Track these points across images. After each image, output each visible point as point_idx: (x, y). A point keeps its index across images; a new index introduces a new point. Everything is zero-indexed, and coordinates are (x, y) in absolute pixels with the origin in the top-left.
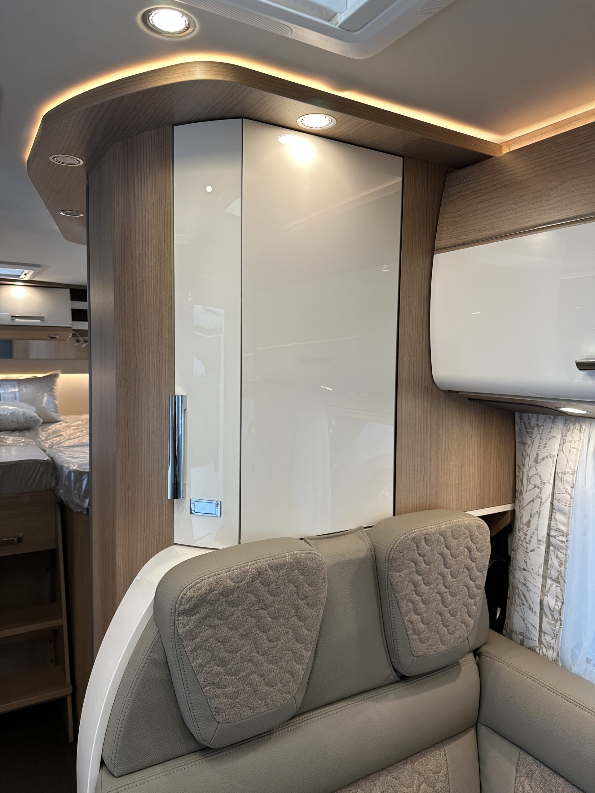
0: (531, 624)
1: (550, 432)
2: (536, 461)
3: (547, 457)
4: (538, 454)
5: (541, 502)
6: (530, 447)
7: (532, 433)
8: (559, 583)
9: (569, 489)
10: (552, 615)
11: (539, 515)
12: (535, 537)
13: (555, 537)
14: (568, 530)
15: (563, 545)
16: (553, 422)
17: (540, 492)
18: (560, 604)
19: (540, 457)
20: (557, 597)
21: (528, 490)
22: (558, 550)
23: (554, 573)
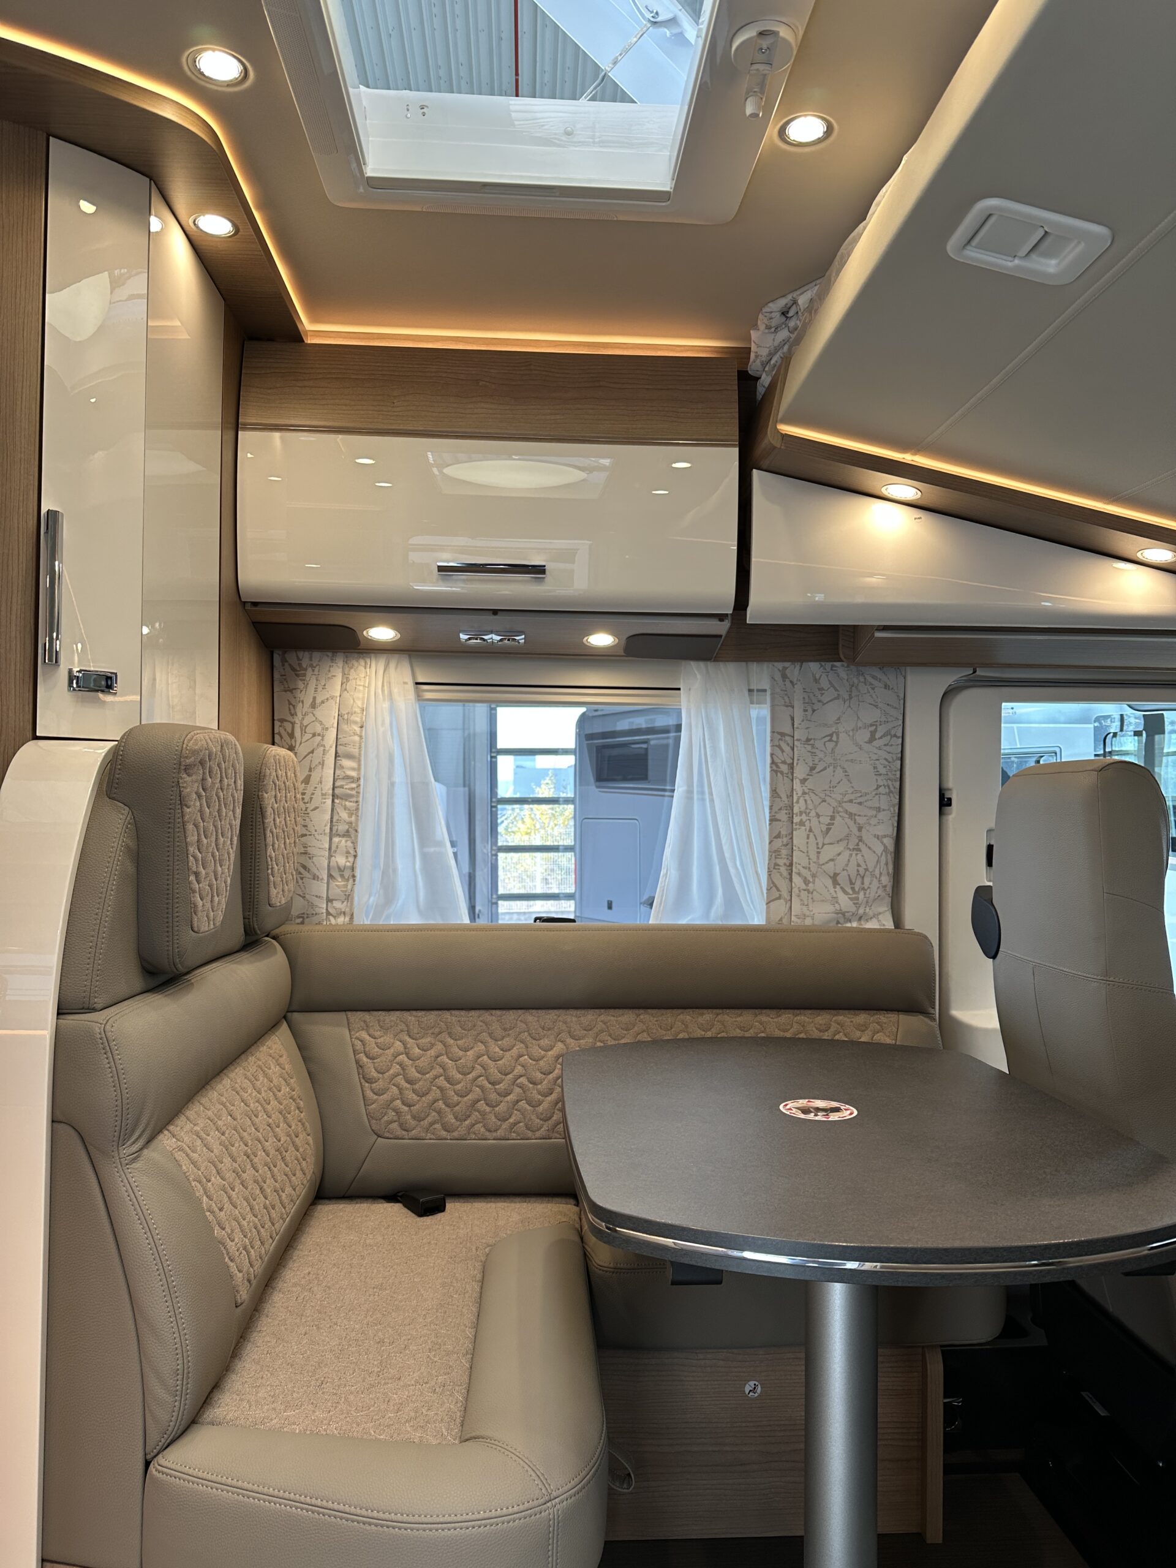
0: (317, 896)
1: (329, 671)
2: (313, 706)
3: (327, 699)
4: (314, 698)
5: (324, 750)
6: (303, 692)
7: (305, 675)
8: (349, 836)
9: (358, 729)
10: (342, 876)
11: (323, 765)
12: (318, 793)
13: (342, 787)
14: (359, 774)
15: (354, 792)
16: (332, 660)
17: (323, 740)
18: (351, 859)
19: (318, 701)
20: (348, 852)
21: (303, 741)
22: (346, 800)
23: (342, 828)
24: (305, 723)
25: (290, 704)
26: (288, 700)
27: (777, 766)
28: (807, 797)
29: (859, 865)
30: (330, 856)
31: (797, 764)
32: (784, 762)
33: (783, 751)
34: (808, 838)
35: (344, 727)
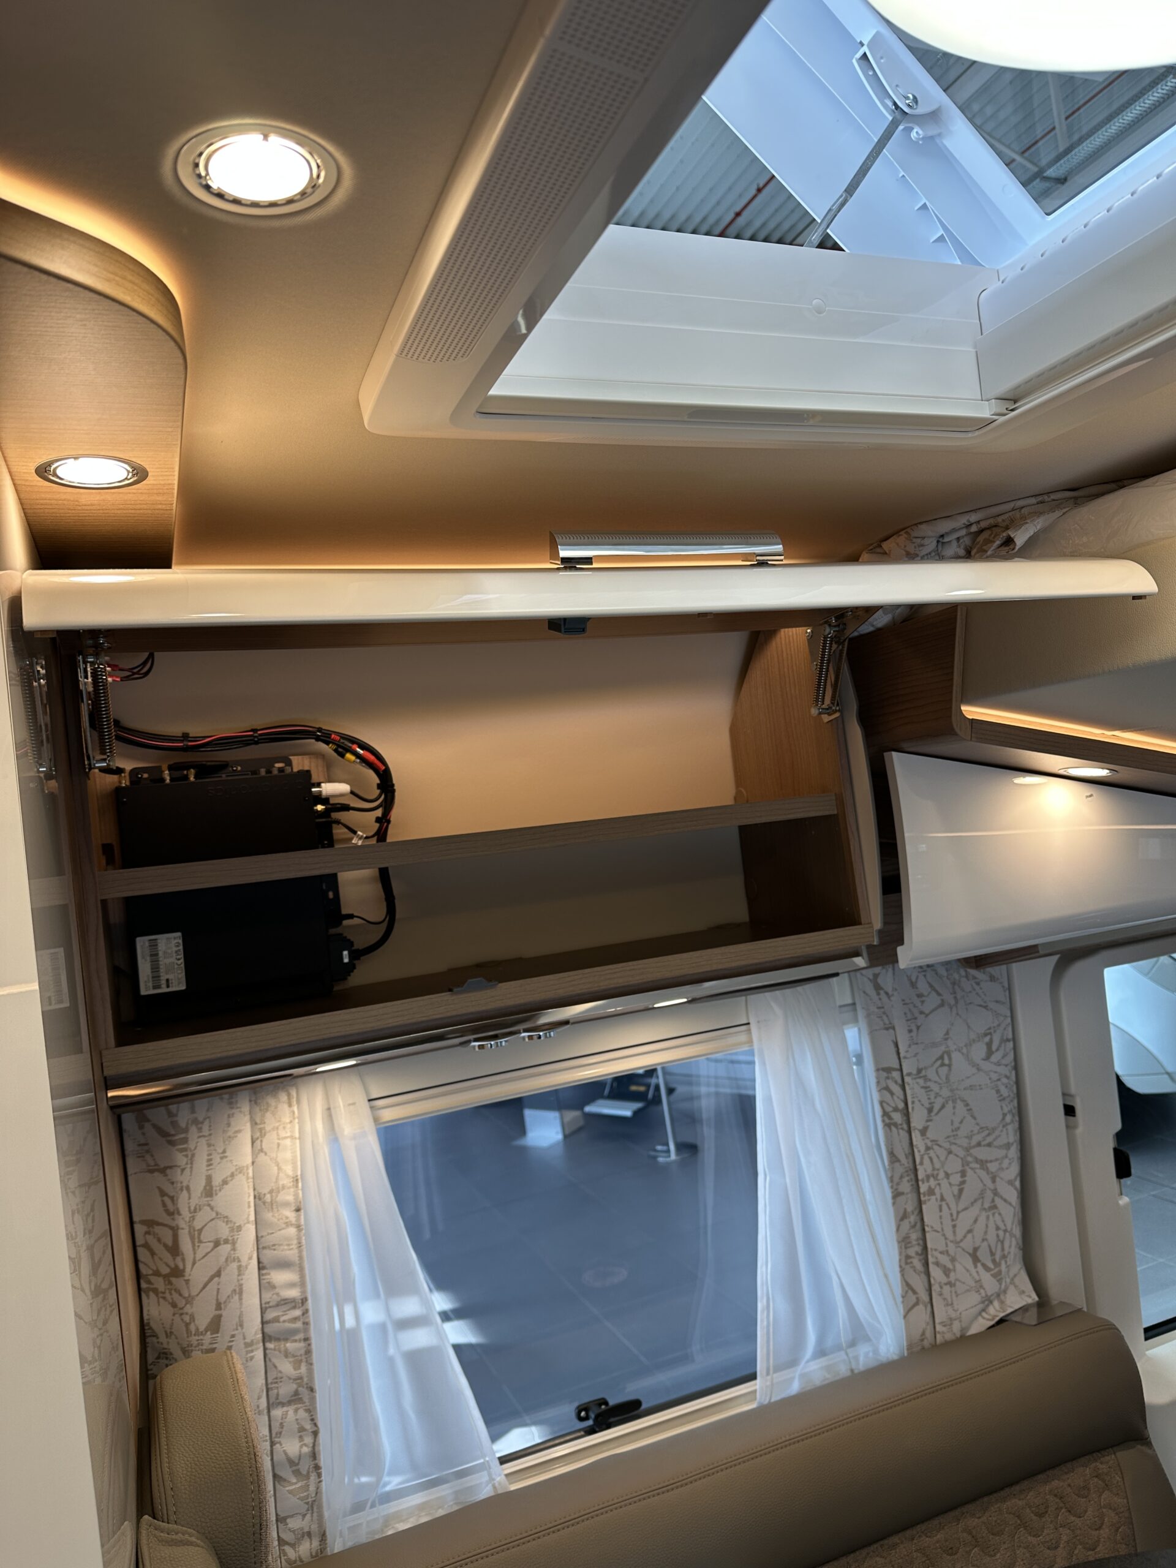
1: (229, 1125)
2: (209, 1191)
3: (232, 1175)
6: (187, 1171)
7: (185, 1141)
8: (300, 1401)
9: (290, 1214)
10: (297, 1473)
13: (276, 1320)
14: (303, 1292)
15: (298, 1325)
16: (230, 1103)
17: (234, 1249)
18: (308, 1440)
19: (217, 1181)
20: (302, 1429)
21: (197, 1259)
22: (286, 1340)
23: (285, 1390)
24: (198, 1225)
25: (163, 1193)
26: (159, 1188)
27: (890, 1118)
28: (931, 1153)
29: (998, 1228)
30: (272, 1444)
31: (913, 1108)
32: (896, 1109)
33: (892, 1094)
34: (941, 1210)
35: (268, 1216)
